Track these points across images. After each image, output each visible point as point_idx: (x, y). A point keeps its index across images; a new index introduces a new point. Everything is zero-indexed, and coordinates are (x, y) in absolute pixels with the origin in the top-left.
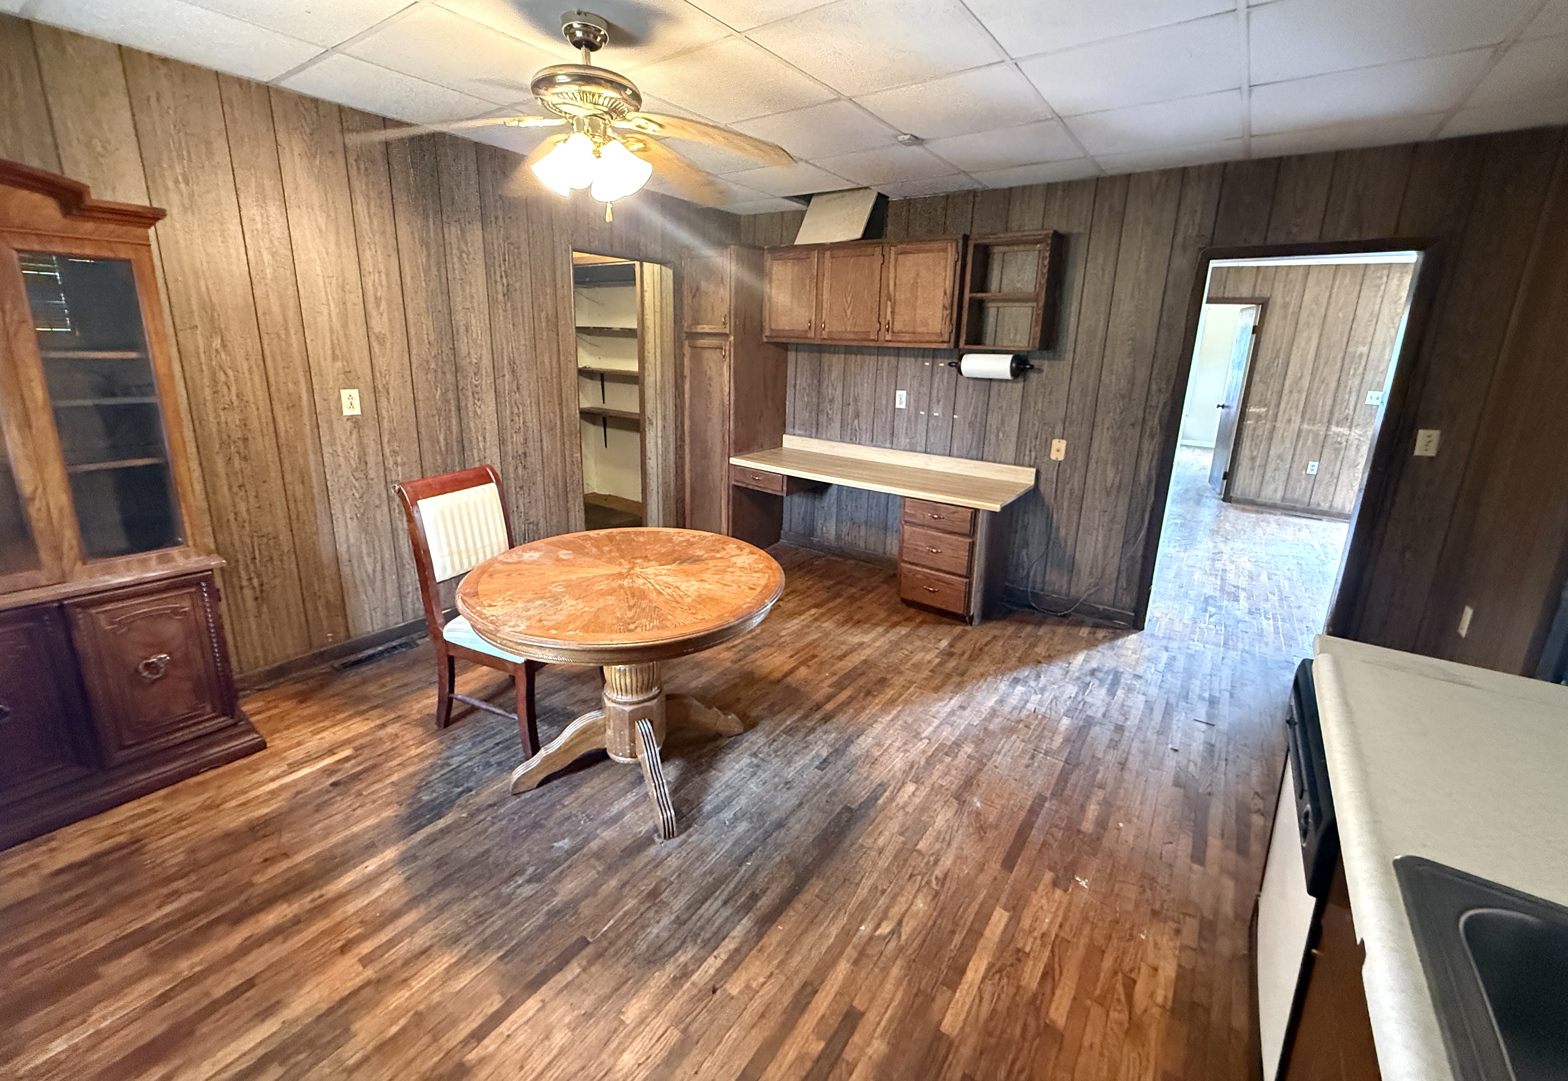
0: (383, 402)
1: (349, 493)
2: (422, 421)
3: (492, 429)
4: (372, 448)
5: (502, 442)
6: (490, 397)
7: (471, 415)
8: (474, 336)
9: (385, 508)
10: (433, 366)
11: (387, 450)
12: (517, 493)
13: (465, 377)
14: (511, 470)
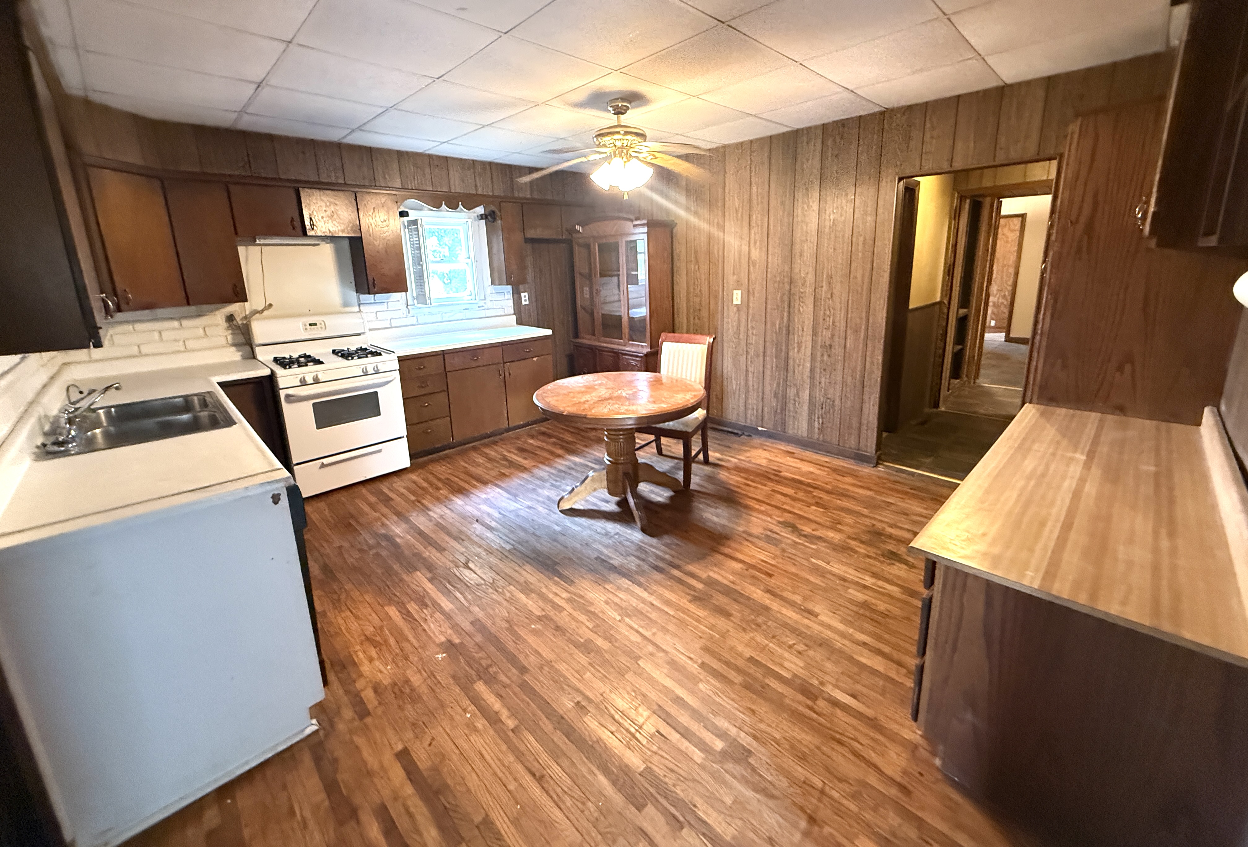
0: (751, 298)
1: (731, 344)
2: (768, 310)
3: (808, 323)
4: (743, 323)
5: (815, 334)
6: (810, 301)
7: (796, 312)
8: (805, 258)
9: (745, 356)
10: (778, 279)
11: (750, 326)
12: (821, 372)
13: (795, 287)
14: (819, 354)
